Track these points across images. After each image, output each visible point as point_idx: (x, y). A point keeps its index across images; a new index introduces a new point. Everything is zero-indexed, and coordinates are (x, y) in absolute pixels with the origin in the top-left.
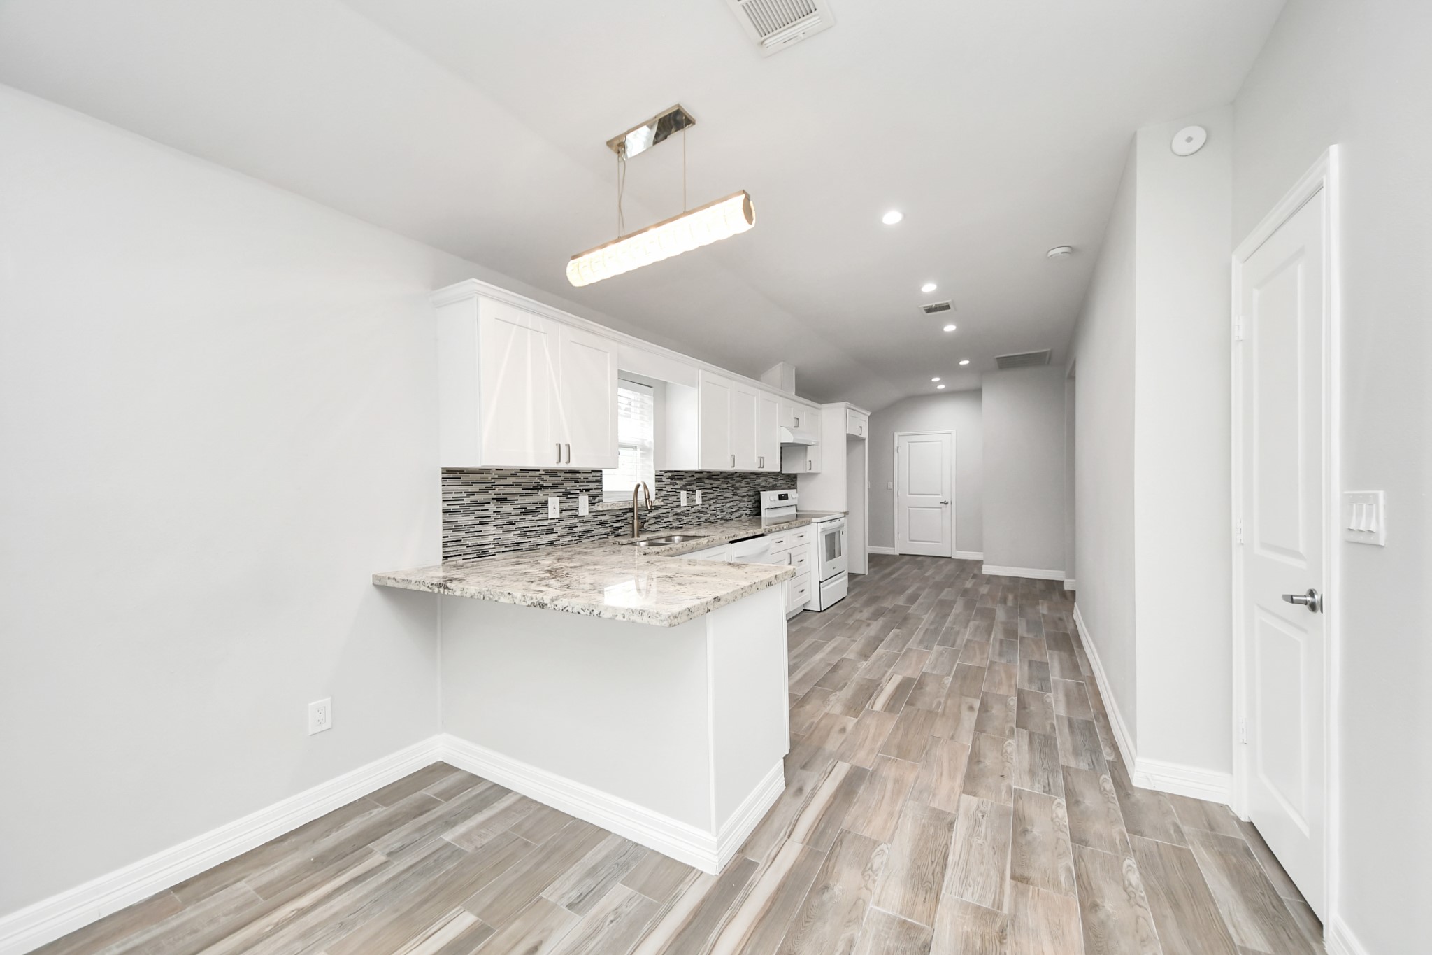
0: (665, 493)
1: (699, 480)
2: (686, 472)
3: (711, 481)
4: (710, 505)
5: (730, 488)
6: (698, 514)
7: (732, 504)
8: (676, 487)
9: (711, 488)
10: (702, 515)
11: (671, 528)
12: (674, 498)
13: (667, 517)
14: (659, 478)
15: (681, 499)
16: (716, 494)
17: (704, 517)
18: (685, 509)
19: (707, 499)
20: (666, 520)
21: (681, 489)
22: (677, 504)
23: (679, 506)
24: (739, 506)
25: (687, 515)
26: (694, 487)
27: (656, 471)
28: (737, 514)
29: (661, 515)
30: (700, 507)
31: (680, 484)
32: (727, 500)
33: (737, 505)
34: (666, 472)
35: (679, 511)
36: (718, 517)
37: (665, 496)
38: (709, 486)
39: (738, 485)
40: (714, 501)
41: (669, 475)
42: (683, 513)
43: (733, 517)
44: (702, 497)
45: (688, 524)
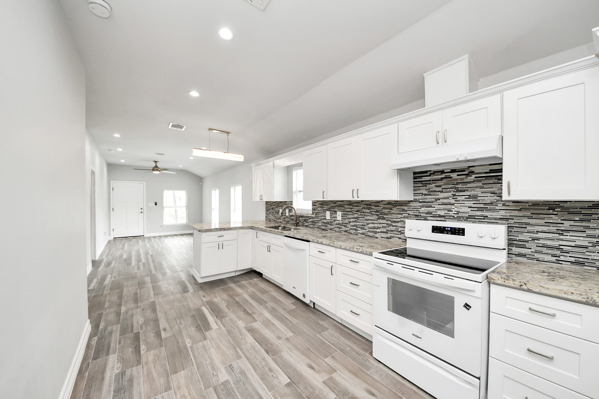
0: (317, 211)
1: (341, 206)
2: (331, 201)
3: (351, 207)
4: (350, 222)
5: (373, 213)
6: (339, 226)
7: (376, 225)
8: (324, 209)
9: (351, 212)
10: (343, 227)
11: (320, 229)
12: (323, 214)
13: (318, 223)
14: (314, 203)
15: (327, 215)
16: (356, 216)
17: (344, 229)
18: (329, 221)
19: (347, 218)
20: (317, 224)
21: (327, 210)
22: (324, 217)
23: (325, 219)
24: (387, 228)
25: (331, 225)
26: (336, 210)
27: (312, 201)
28: (384, 235)
29: (315, 221)
30: (341, 222)
31: (326, 207)
32: (369, 221)
33: (383, 227)
34: (318, 201)
35: (325, 221)
36: (358, 232)
37: (317, 212)
38: (349, 210)
39: (385, 211)
40: (354, 220)
41: (320, 202)
42: (328, 223)
43: (376, 235)
44: (342, 216)
45: (331, 229)
